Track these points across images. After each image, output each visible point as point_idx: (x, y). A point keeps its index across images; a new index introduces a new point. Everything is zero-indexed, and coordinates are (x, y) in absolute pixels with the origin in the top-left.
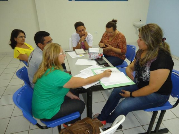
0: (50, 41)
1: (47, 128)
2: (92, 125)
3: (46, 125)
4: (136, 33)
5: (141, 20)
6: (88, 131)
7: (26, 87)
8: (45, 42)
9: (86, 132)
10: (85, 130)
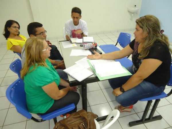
0: (42, 32)
1: (42, 121)
2: (86, 117)
3: (42, 118)
4: (130, 19)
5: (135, 6)
6: (82, 124)
7: (19, 81)
8: (37, 33)
9: (81, 125)
10: (80, 123)
